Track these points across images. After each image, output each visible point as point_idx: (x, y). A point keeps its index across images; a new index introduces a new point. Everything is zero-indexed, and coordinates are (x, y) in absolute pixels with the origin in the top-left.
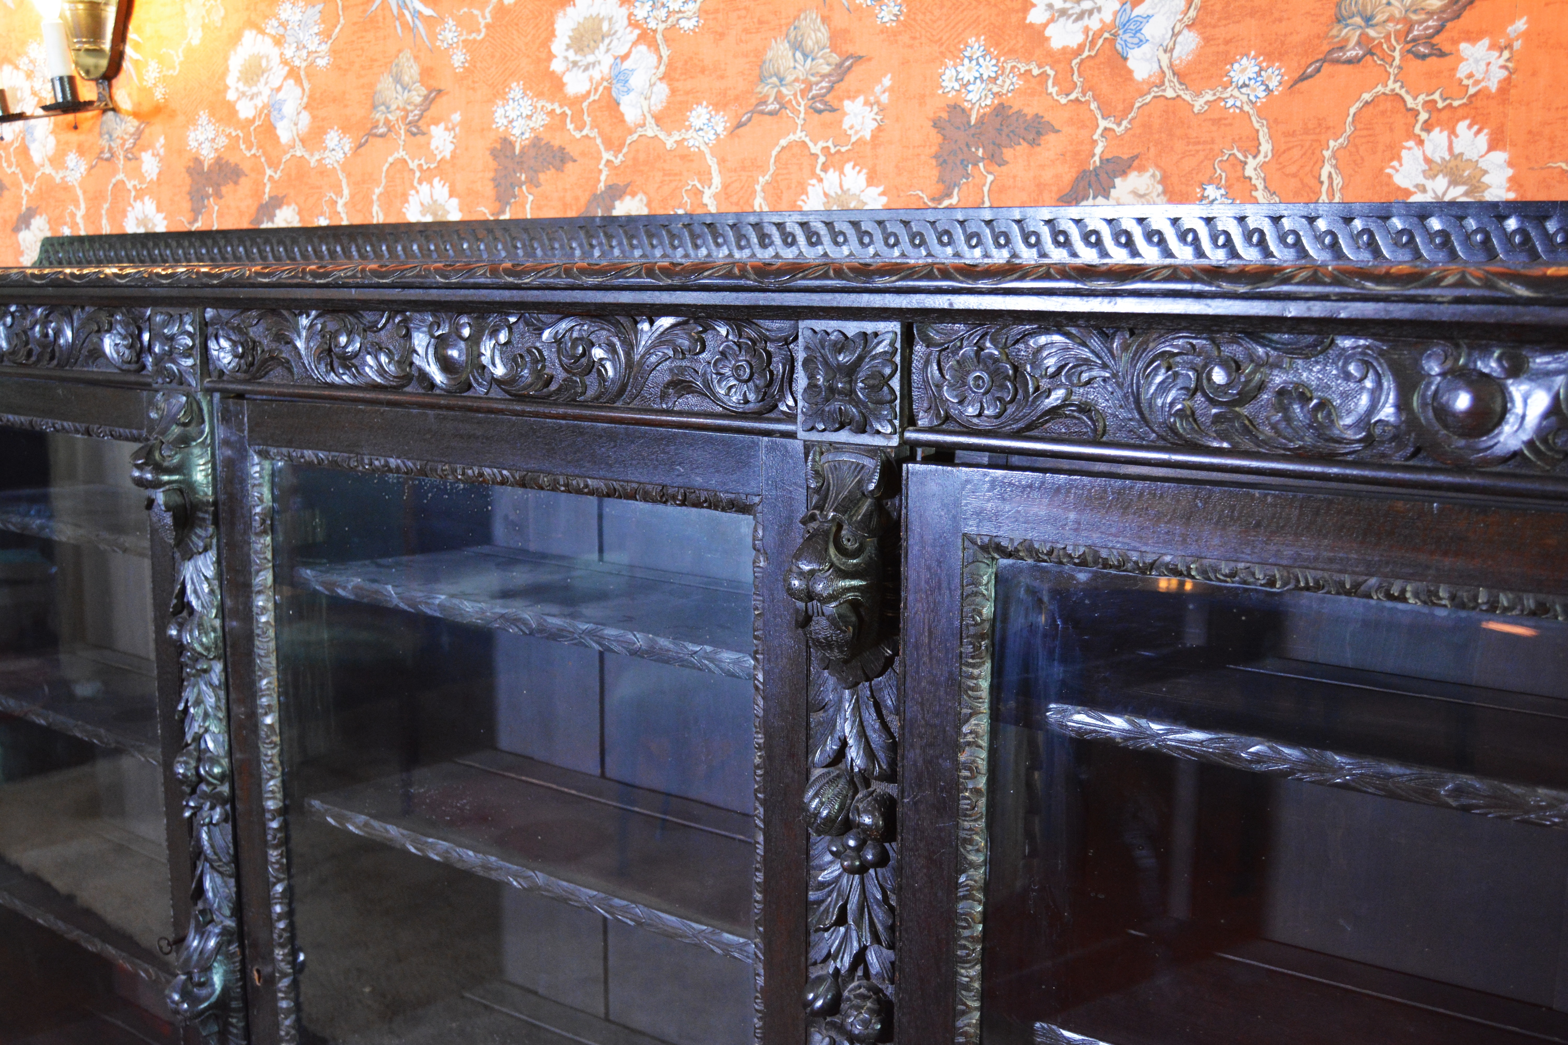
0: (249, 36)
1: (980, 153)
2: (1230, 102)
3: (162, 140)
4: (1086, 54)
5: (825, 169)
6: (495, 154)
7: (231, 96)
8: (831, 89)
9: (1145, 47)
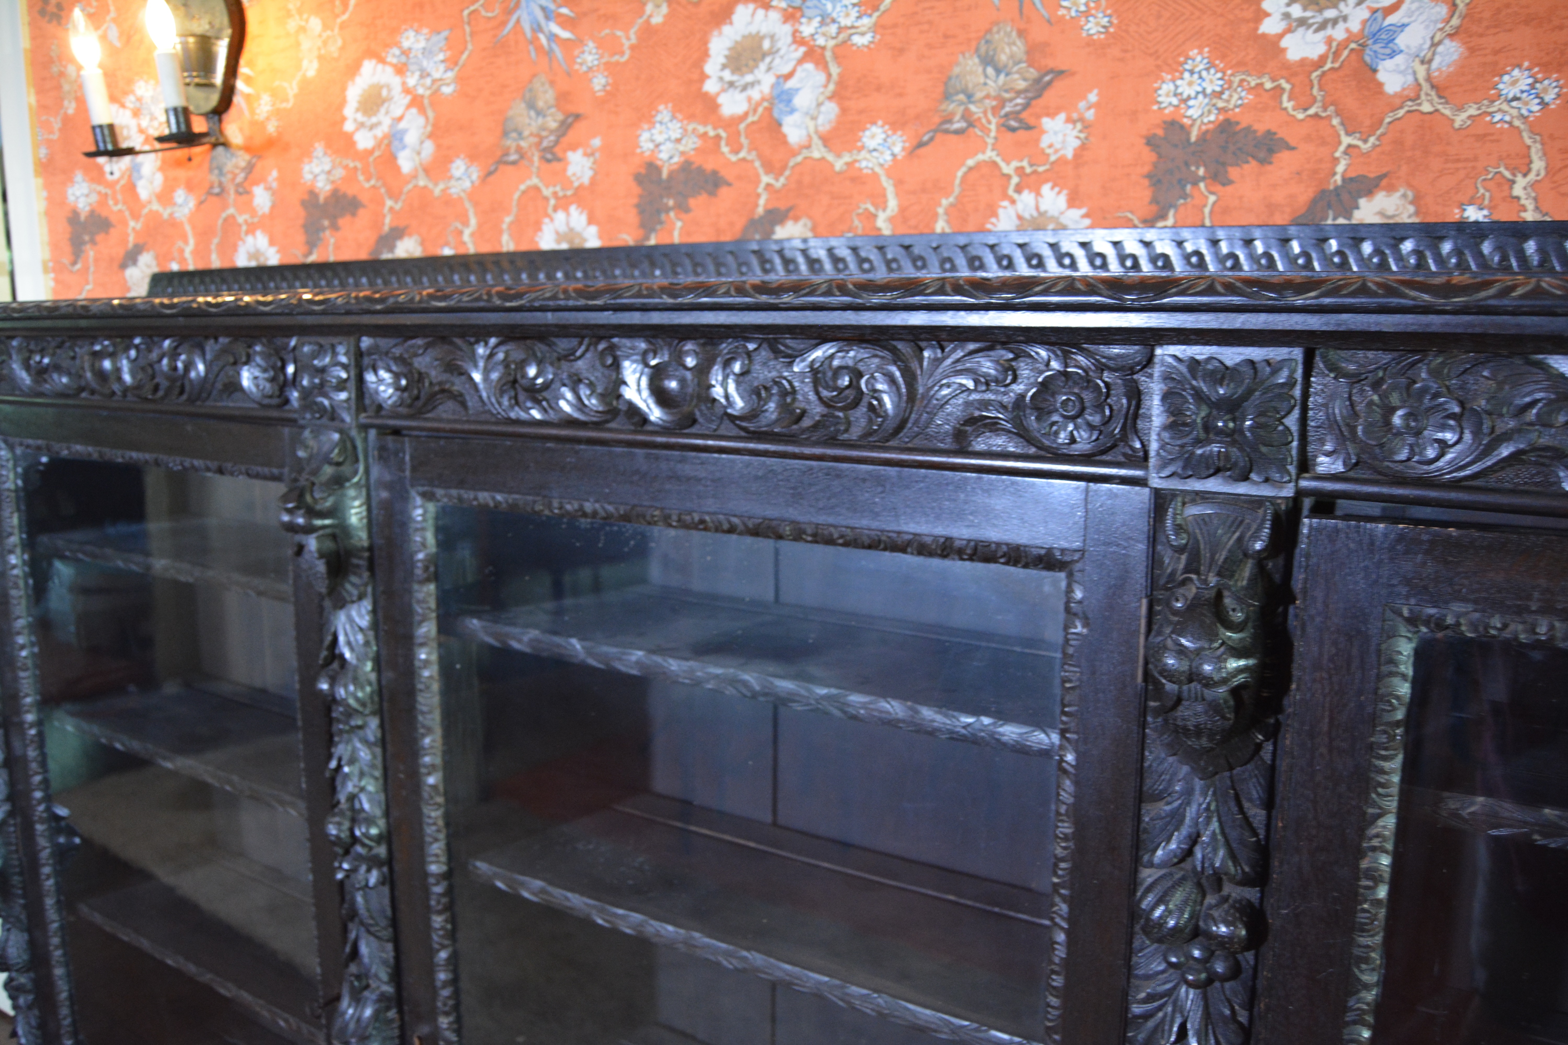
0: (368, 66)
1: (1201, 172)
2: (1498, 117)
3: (275, 174)
4: (1328, 65)
5: (1019, 189)
6: (639, 179)
7: (349, 127)
8: (1026, 106)
9: (1399, 59)
